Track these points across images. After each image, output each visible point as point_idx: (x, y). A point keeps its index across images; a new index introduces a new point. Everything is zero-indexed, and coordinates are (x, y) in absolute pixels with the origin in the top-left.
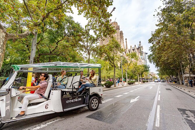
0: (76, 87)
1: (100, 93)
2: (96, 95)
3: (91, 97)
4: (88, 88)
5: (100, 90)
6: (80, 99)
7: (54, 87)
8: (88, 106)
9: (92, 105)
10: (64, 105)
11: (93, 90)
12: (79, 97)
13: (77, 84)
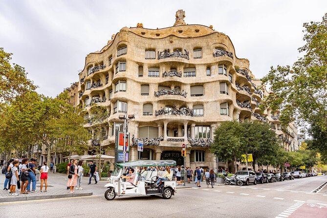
0: (155, 180)
1: (173, 187)
2: (170, 188)
3: (165, 188)
4: (163, 181)
5: (173, 184)
6: (157, 189)
7: (139, 179)
8: (163, 195)
9: (166, 196)
10: (147, 192)
11: (167, 184)
12: (156, 188)
13: (155, 178)
